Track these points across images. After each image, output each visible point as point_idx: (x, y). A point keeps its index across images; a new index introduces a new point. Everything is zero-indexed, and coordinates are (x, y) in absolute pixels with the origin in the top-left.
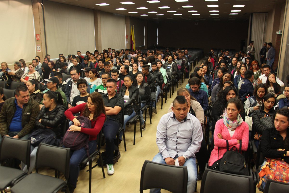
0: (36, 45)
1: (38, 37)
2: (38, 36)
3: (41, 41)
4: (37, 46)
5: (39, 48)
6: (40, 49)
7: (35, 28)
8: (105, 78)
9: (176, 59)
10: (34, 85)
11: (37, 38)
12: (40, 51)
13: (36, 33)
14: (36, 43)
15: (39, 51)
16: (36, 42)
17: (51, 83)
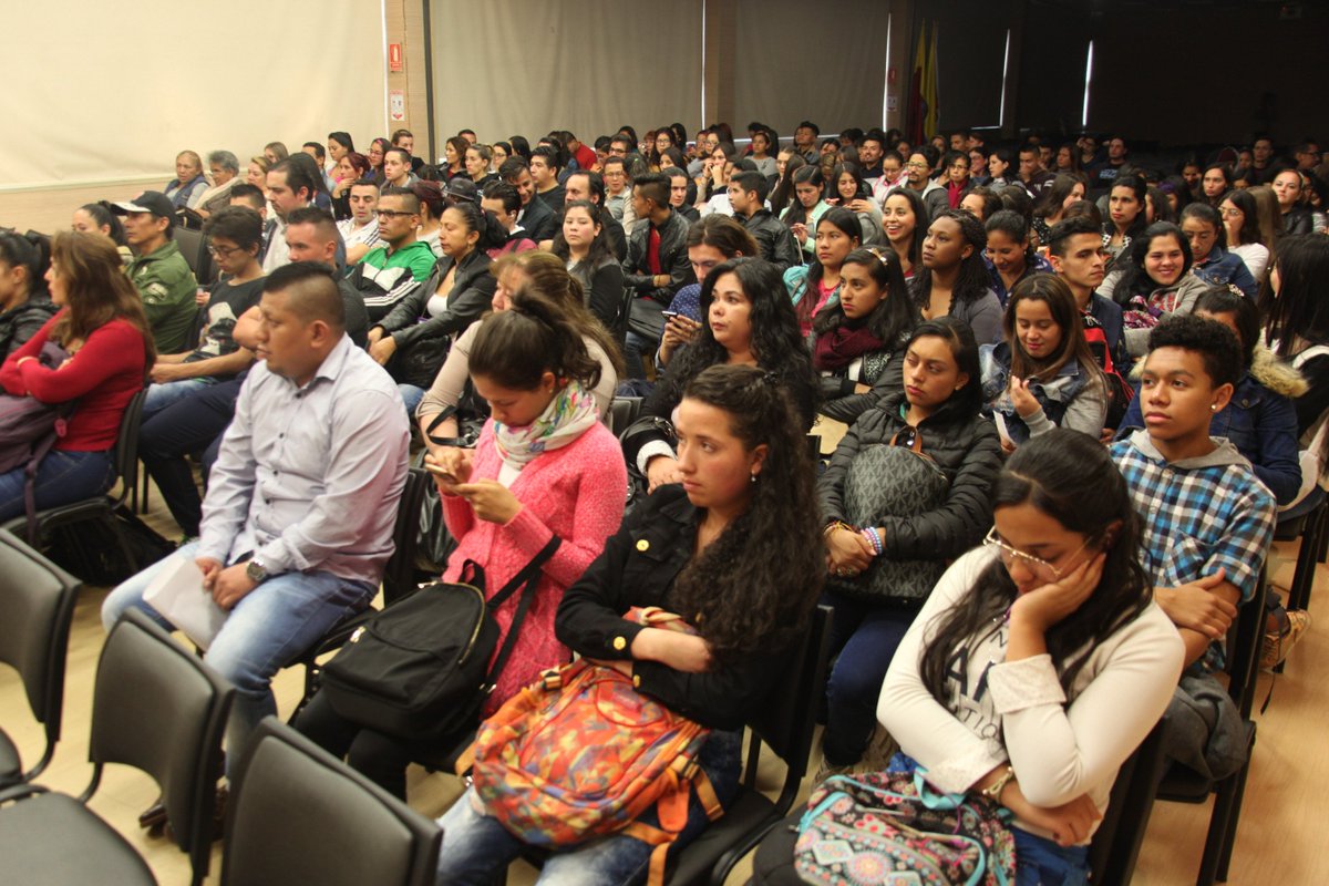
0: (389, 90)
1: (396, 58)
2: (396, 50)
3: (404, 75)
4: (393, 97)
5: (400, 103)
6: (400, 110)
7: (387, 17)
8: (389, 213)
9: (998, 177)
10: (107, 226)
11: (392, 59)
12: (402, 119)
13: (388, 40)
14: (390, 84)
15: (398, 117)
16: (389, 77)
17: (147, 219)
